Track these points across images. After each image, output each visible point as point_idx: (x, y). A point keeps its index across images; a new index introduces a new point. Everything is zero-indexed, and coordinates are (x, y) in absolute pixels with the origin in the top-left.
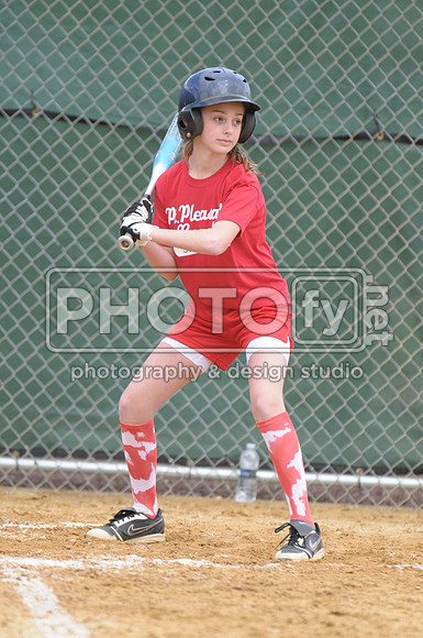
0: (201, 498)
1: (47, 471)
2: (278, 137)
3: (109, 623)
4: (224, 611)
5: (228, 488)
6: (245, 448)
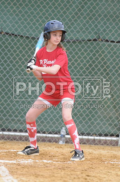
0: (49, 143)
1: (6, 135)
2: (71, 40)
3: (23, 179)
4: (56, 175)
5: (57, 140)
6: (62, 129)
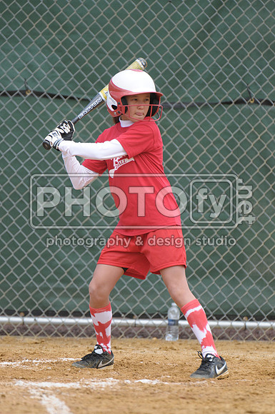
0: (143, 339)
1: (43, 324)
2: (186, 104)
5: (160, 332)
6: (170, 306)
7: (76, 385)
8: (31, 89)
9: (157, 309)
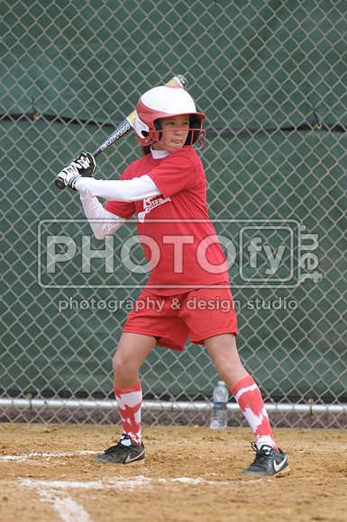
0: (182, 427)
1: (56, 408)
2: (236, 130)
5: (204, 418)
6: (217, 385)
7: (98, 485)
8: (41, 112)
9: (200, 389)
